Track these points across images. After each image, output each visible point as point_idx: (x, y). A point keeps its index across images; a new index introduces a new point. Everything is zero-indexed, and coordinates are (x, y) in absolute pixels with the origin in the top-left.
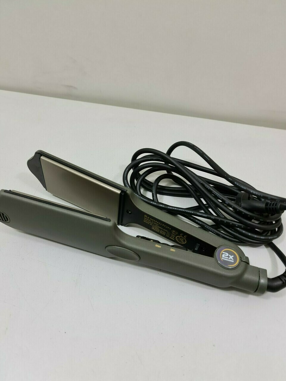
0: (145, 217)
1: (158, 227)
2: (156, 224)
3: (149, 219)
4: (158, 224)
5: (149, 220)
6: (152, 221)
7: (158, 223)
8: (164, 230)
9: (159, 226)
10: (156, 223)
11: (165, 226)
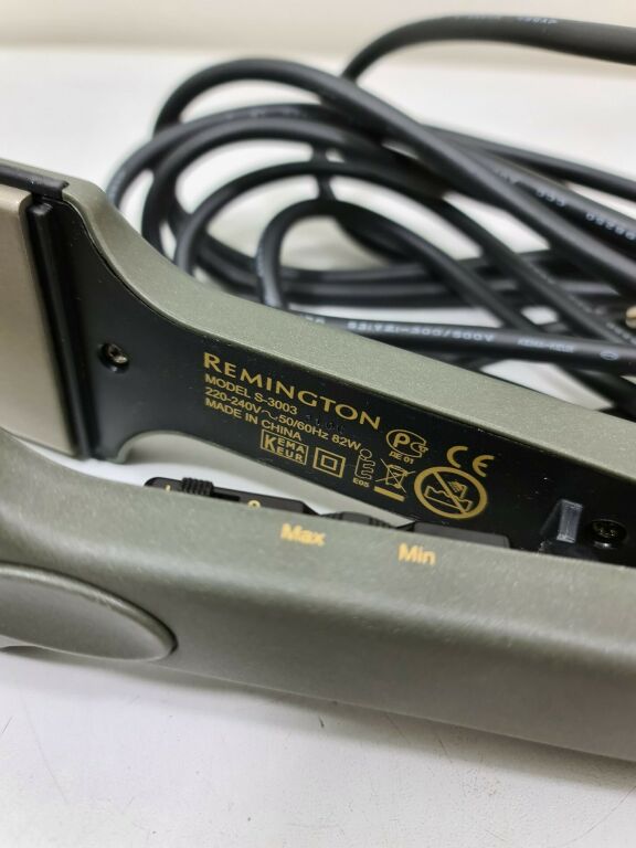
0: (211, 372)
1: (295, 429)
2: (282, 406)
3: (237, 381)
4: (295, 401)
5: (236, 389)
6: (253, 388)
7: (291, 395)
8: (336, 438)
9: (305, 414)
10: (283, 397)
11: (338, 409)
